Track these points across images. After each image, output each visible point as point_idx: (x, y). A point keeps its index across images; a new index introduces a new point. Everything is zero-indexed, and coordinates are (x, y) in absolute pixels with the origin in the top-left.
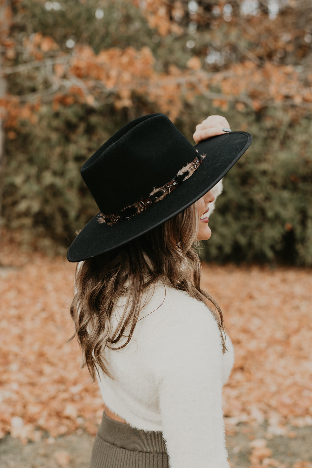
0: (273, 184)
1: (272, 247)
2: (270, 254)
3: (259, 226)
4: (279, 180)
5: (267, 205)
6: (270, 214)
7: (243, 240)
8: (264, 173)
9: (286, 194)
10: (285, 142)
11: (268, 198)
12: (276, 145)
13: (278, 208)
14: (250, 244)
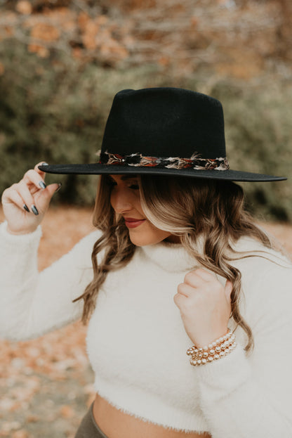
0: (59, 126)
4: (65, 123)
5: (52, 146)
6: (56, 155)
8: (51, 116)
9: (71, 138)
10: (73, 87)
11: (54, 140)
12: (63, 90)
13: (64, 151)
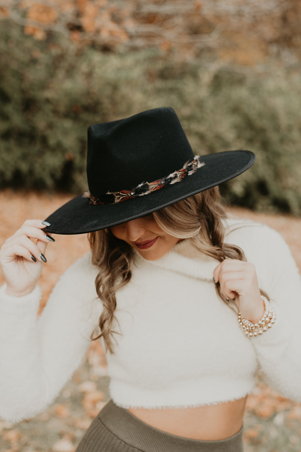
0: (55, 112)
1: (53, 176)
2: (49, 182)
3: (41, 154)
4: (62, 109)
5: (48, 133)
6: (52, 142)
7: (24, 167)
8: (48, 101)
9: (68, 124)
10: (70, 72)
11: (51, 126)
12: (61, 74)
13: (60, 137)
14: (31, 172)
